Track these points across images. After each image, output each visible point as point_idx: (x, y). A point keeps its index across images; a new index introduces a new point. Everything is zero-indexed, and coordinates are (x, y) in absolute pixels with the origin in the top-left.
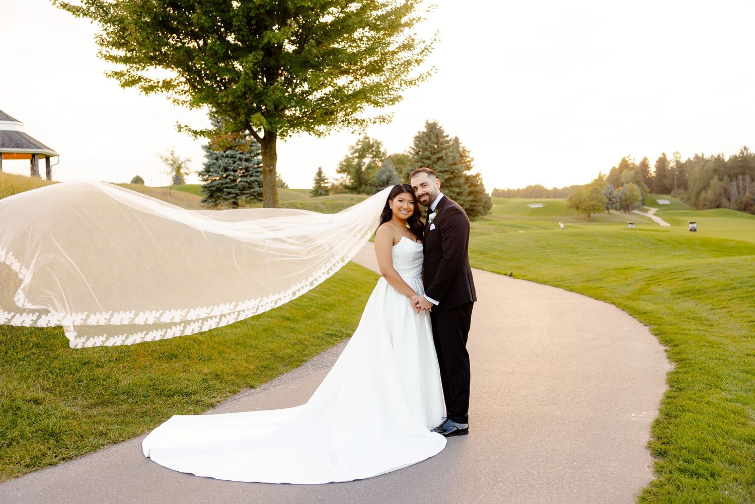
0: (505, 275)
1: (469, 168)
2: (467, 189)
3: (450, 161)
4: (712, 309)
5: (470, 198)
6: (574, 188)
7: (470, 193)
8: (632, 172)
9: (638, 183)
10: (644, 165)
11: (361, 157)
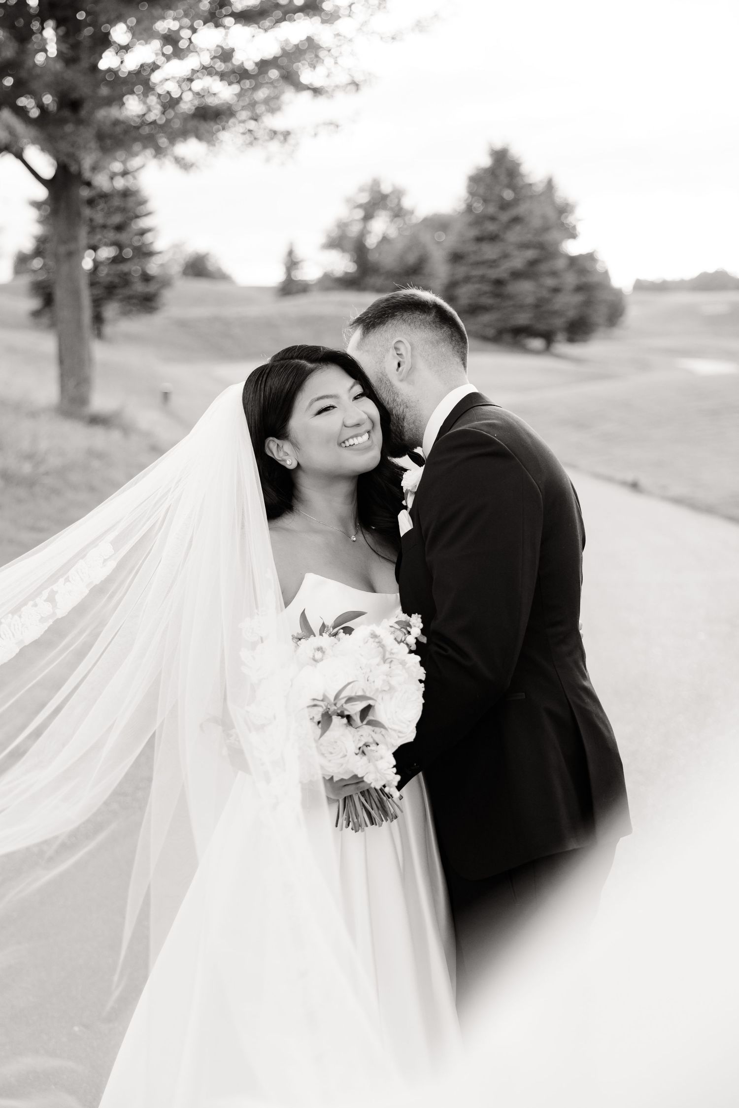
1: (573, 236)
2: (570, 279)
3: (536, 222)
5: (578, 298)
7: (579, 289)
11: (368, 217)
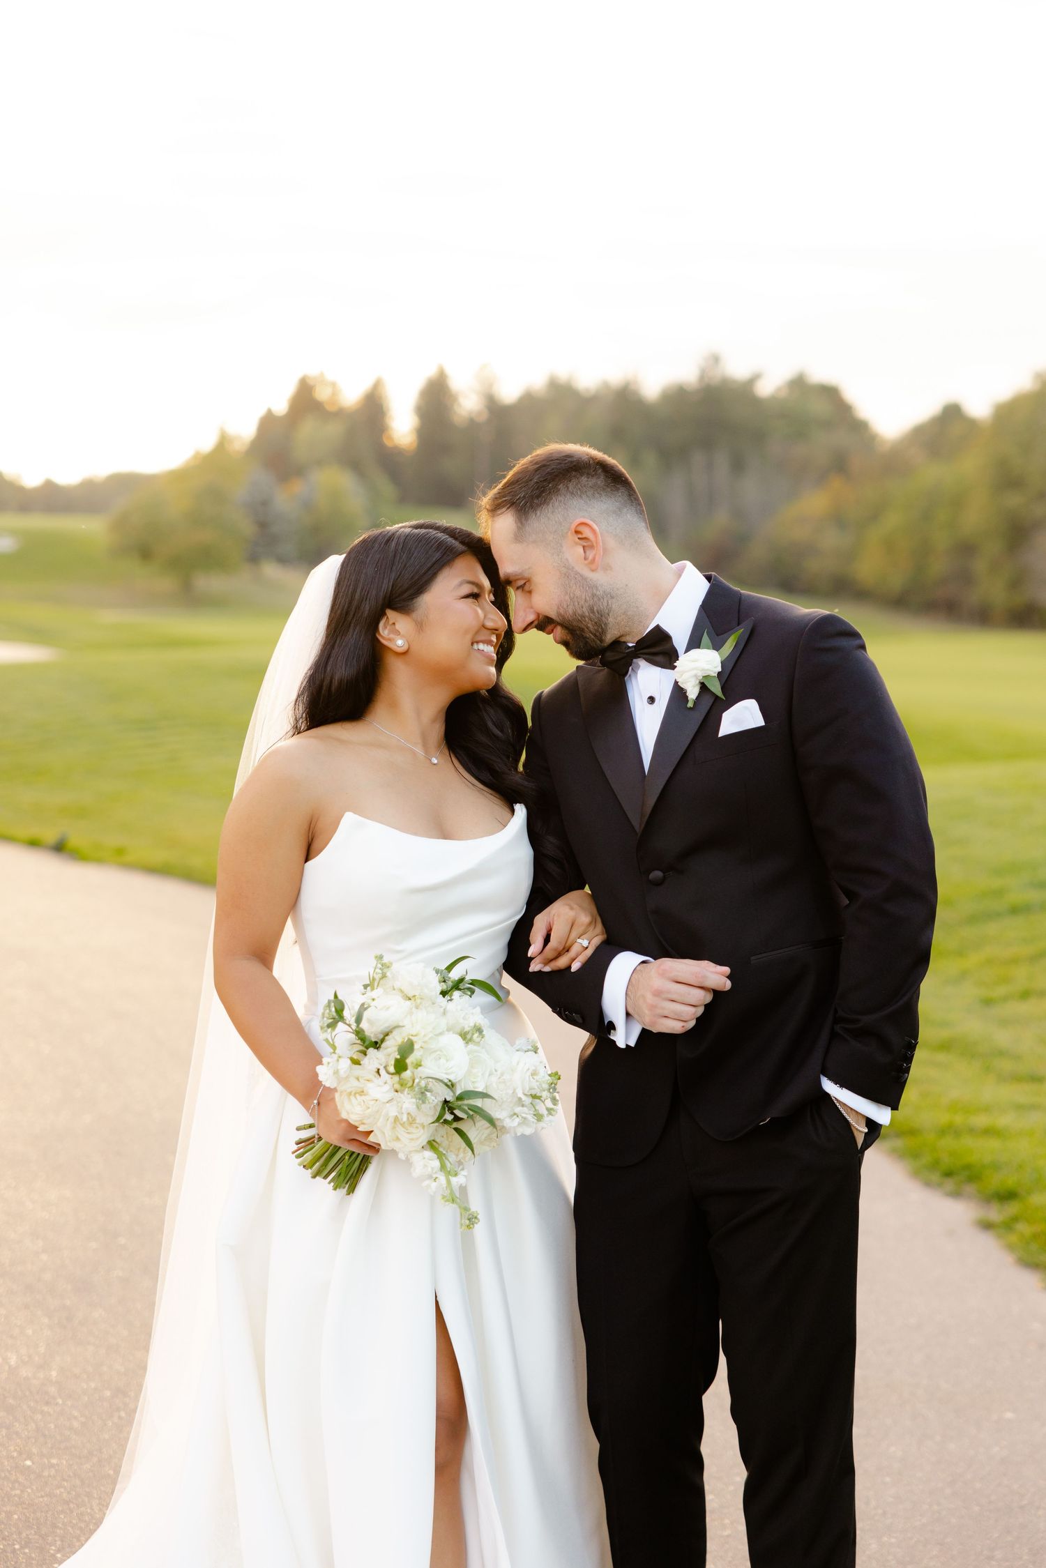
0: (33, 844)
4: (988, 1002)
6: (124, 483)
8: (334, 431)
9: (354, 465)
10: (373, 408)
